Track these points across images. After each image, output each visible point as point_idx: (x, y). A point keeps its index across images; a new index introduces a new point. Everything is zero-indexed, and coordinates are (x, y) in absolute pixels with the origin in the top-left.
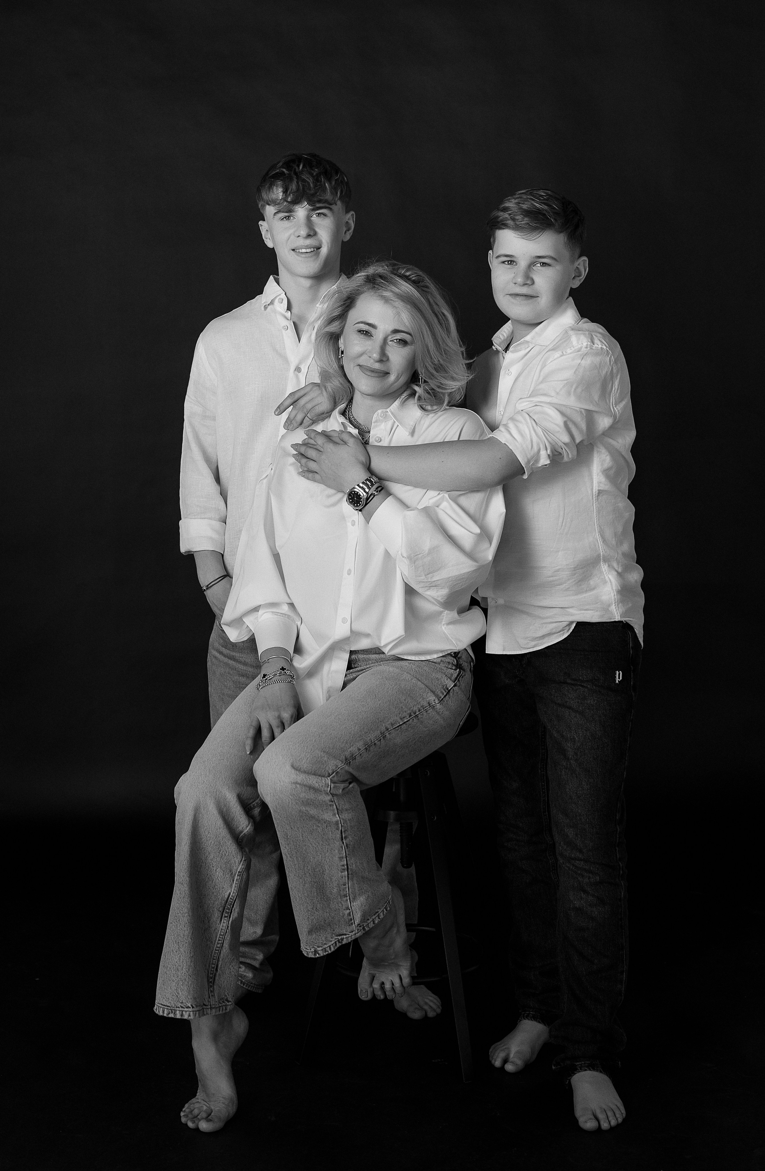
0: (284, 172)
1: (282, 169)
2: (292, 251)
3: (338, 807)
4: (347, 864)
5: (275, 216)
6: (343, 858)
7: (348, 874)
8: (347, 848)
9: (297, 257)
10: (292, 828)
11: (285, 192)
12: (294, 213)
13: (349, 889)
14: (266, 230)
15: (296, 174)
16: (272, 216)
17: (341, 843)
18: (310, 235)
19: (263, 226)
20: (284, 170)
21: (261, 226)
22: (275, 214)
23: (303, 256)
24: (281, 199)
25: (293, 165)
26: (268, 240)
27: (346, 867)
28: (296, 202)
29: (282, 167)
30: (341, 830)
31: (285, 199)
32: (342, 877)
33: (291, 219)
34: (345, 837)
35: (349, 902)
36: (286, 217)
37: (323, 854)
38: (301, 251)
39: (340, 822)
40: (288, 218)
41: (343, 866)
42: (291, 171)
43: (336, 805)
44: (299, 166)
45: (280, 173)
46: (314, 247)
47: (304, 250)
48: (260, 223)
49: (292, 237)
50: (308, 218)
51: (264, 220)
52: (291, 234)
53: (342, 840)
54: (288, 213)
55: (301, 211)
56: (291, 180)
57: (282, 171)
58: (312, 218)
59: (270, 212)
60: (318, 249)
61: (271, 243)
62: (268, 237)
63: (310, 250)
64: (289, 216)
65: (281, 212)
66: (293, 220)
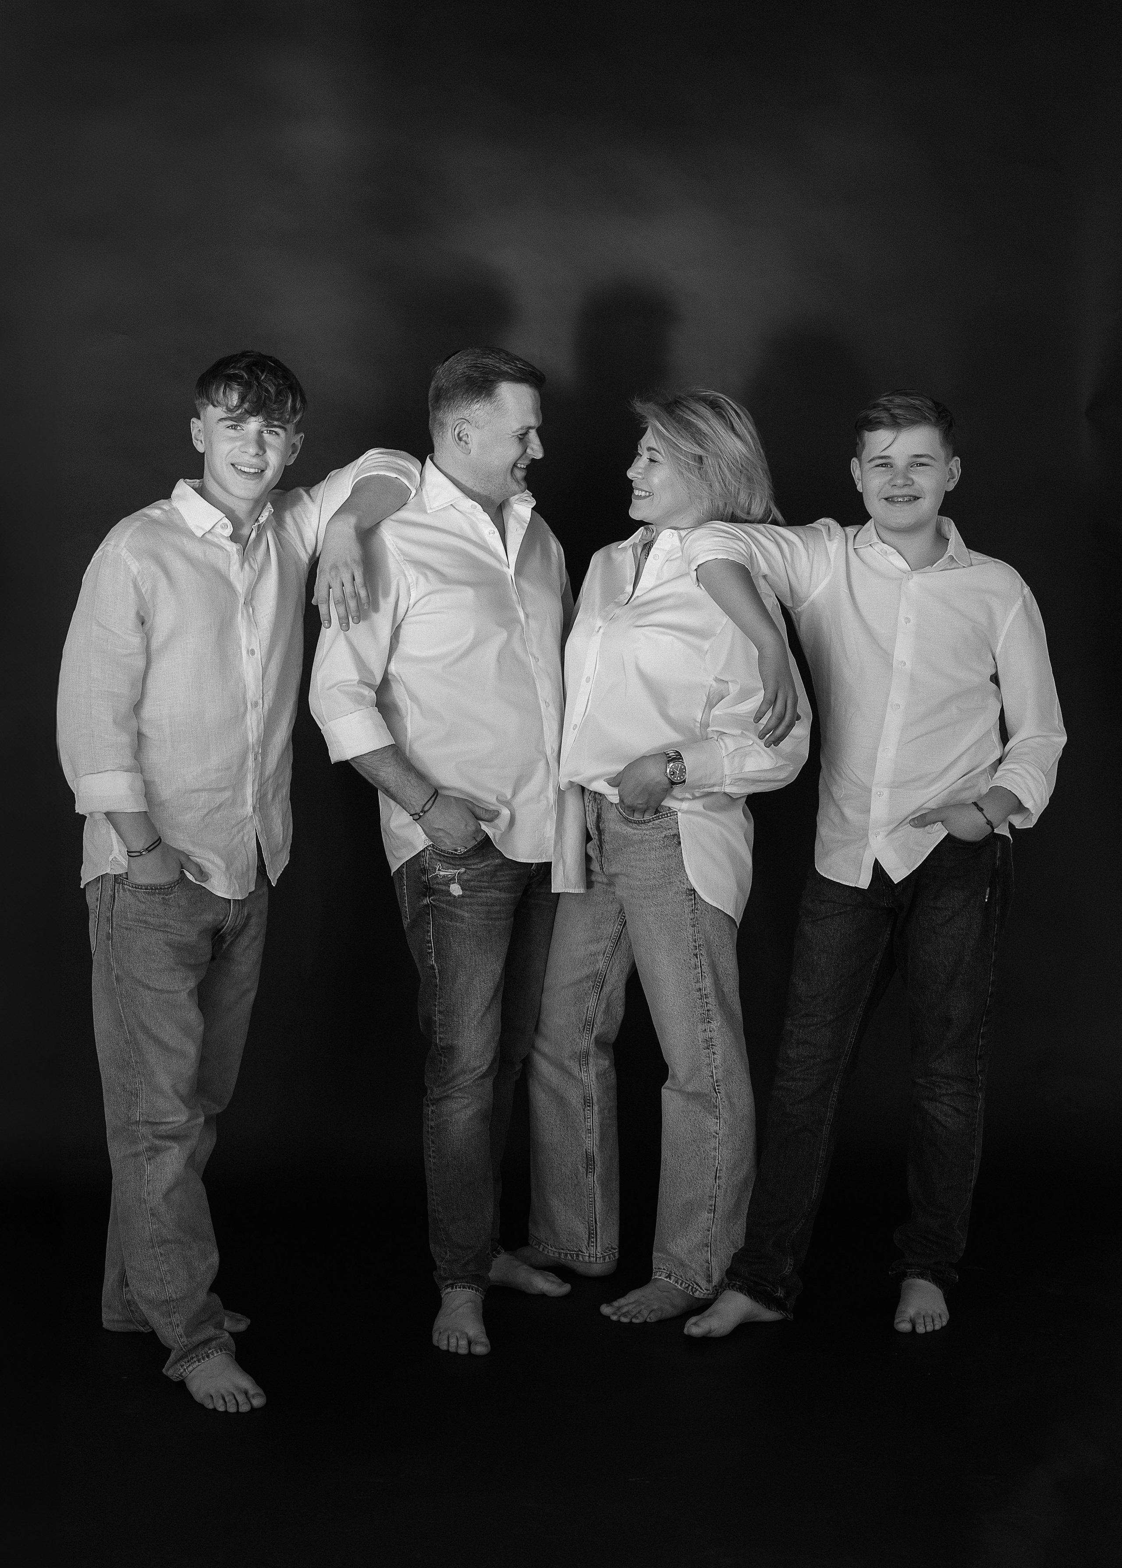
0: (243, 376)
1: (242, 372)
2: (231, 466)
3: (720, 1141)
4: (715, 1205)
5: (220, 422)
6: (712, 1197)
7: (714, 1217)
8: (719, 1189)
9: (236, 475)
10: (673, 1156)
11: (242, 400)
12: (245, 425)
13: (711, 1236)
14: (198, 429)
15: (257, 380)
16: (216, 420)
17: (714, 1181)
18: (258, 454)
19: (196, 426)
20: (244, 374)
21: (192, 423)
22: (221, 420)
23: (246, 476)
24: (235, 406)
25: (256, 369)
26: (199, 443)
27: (713, 1207)
28: (252, 412)
29: (243, 369)
30: (717, 1168)
31: (238, 407)
32: (708, 1220)
33: (238, 428)
34: (719, 1177)
35: (709, 1254)
36: (232, 426)
37: (695, 1191)
38: (243, 469)
39: (717, 1158)
40: (234, 427)
41: (711, 1206)
42: (253, 376)
43: (719, 1139)
46: (258, 467)
47: (246, 470)
48: (193, 420)
49: (236, 450)
50: (260, 433)
51: (199, 418)
52: (235, 447)
53: (716, 1179)
54: (237, 421)
55: (254, 424)
56: (251, 386)
57: (242, 374)
58: (264, 434)
59: (213, 413)
60: (263, 471)
61: (200, 448)
62: (200, 439)
63: (252, 471)
64: (237, 426)
65: (231, 419)
66: (241, 431)
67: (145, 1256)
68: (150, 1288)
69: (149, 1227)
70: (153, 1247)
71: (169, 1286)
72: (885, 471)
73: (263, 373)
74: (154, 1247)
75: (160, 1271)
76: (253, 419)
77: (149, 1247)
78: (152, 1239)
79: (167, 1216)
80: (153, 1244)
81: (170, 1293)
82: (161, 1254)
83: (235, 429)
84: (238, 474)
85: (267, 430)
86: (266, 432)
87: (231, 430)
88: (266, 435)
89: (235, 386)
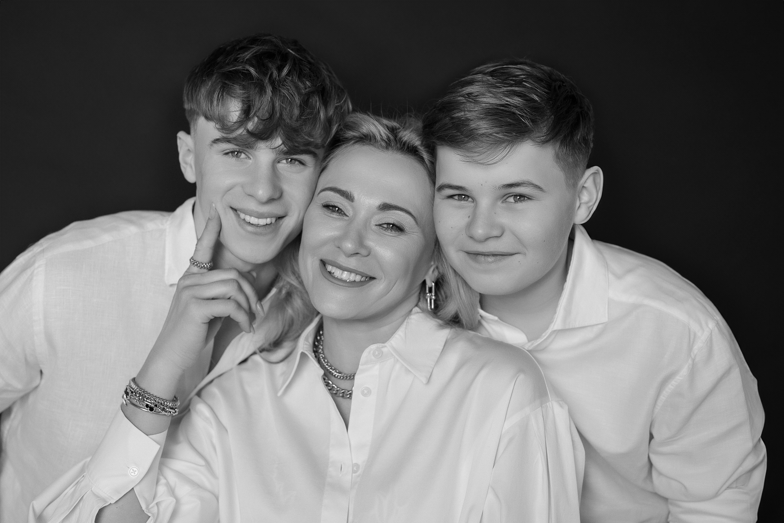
0: (250, 73)
1: (248, 67)
11: (247, 113)
12: (252, 150)
14: (187, 148)
15: (272, 82)
18: (272, 199)
19: (185, 142)
20: (252, 70)
21: (180, 139)
22: (216, 141)
23: (250, 228)
24: (236, 122)
25: (270, 65)
26: (189, 170)
29: (249, 62)
31: (242, 122)
33: (241, 157)
38: (248, 218)
42: (265, 75)
44: (280, 69)
45: (243, 74)
46: (272, 216)
47: (254, 220)
48: (181, 135)
51: (188, 132)
55: (265, 151)
56: (262, 90)
57: (248, 70)
58: (279, 165)
61: (190, 176)
62: (189, 162)
64: (241, 152)
65: (228, 140)
66: (246, 160)
83: (236, 157)
84: (240, 225)
85: (287, 159)
86: (284, 161)
87: (231, 160)
88: (283, 166)
89: (238, 90)
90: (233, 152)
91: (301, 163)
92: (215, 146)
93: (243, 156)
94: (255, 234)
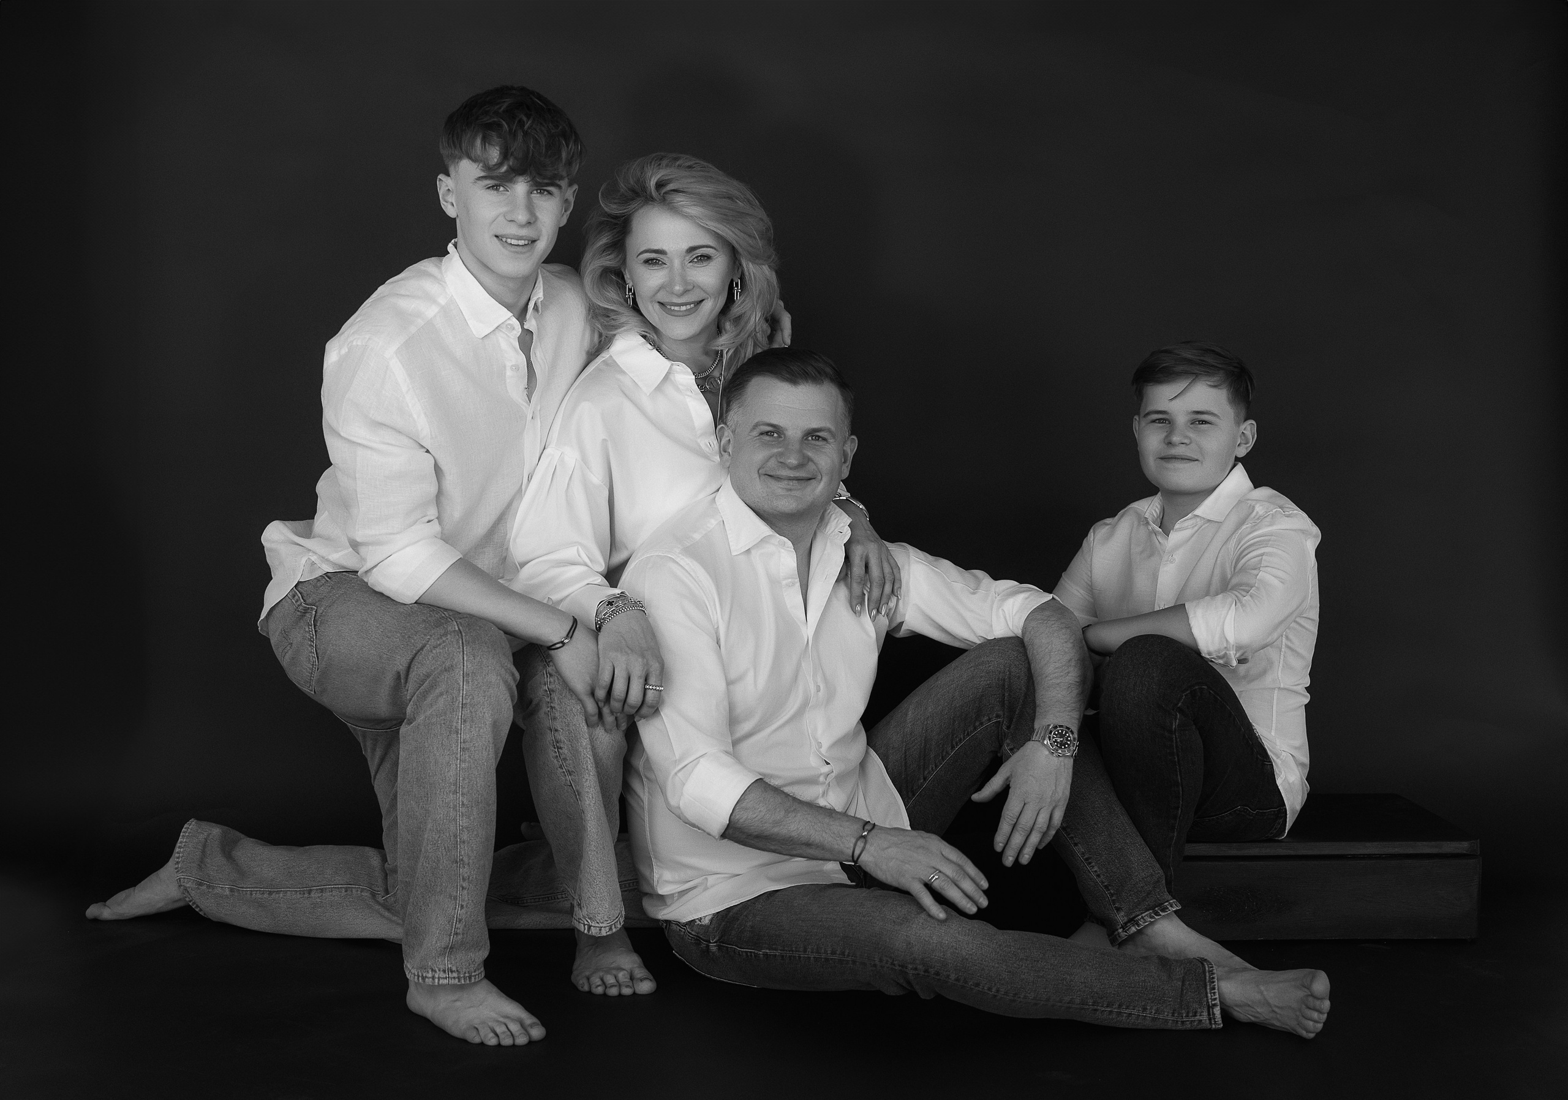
2: (495, 237)
11: (505, 155)
14: (447, 188)
16: (470, 179)
18: (527, 222)
19: (444, 184)
21: (440, 181)
22: (479, 178)
23: (513, 249)
26: (450, 206)
31: (500, 164)
33: (500, 190)
38: (509, 241)
46: (528, 238)
47: (514, 242)
48: (441, 176)
49: (501, 218)
51: (448, 175)
52: (500, 214)
54: (500, 181)
55: (521, 187)
59: (467, 170)
60: (534, 241)
61: (451, 212)
62: (450, 200)
63: (521, 242)
64: (499, 186)
65: (491, 178)
66: (505, 192)
67: (443, 801)
68: (439, 842)
69: (456, 765)
70: (455, 792)
71: (462, 846)
72: (1160, 427)
73: (528, 118)
74: (457, 792)
75: (456, 824)
76: (521, 179)
77: (450, 792)
78: (456, 781)
79: (484, 753)
80: (456, 787)
81: (462, 856)
82: (463, 804)
83: (497, 189)
84: (504, 247)
85: (537, 190)
86: (535, 192)
87: (493, 192)
88: (535, 196)
89: (495, 138)
90: (493, 186)
91: (550, 193)
92: (479, 182)
93: (502, 189)
94: (517, 252)
